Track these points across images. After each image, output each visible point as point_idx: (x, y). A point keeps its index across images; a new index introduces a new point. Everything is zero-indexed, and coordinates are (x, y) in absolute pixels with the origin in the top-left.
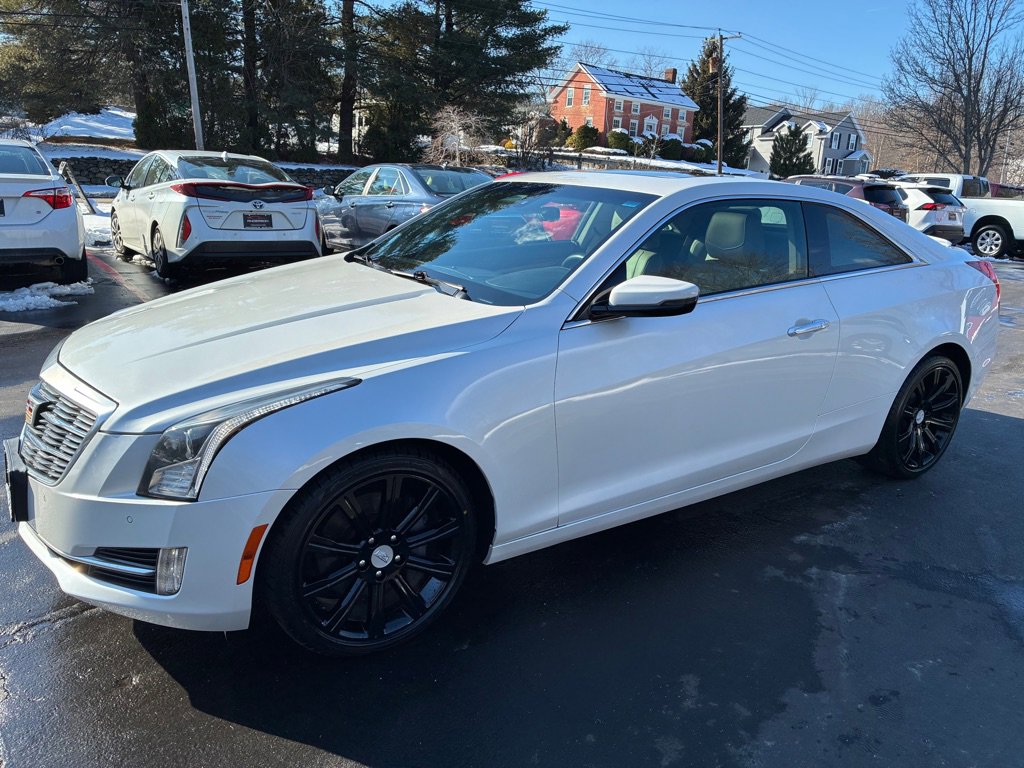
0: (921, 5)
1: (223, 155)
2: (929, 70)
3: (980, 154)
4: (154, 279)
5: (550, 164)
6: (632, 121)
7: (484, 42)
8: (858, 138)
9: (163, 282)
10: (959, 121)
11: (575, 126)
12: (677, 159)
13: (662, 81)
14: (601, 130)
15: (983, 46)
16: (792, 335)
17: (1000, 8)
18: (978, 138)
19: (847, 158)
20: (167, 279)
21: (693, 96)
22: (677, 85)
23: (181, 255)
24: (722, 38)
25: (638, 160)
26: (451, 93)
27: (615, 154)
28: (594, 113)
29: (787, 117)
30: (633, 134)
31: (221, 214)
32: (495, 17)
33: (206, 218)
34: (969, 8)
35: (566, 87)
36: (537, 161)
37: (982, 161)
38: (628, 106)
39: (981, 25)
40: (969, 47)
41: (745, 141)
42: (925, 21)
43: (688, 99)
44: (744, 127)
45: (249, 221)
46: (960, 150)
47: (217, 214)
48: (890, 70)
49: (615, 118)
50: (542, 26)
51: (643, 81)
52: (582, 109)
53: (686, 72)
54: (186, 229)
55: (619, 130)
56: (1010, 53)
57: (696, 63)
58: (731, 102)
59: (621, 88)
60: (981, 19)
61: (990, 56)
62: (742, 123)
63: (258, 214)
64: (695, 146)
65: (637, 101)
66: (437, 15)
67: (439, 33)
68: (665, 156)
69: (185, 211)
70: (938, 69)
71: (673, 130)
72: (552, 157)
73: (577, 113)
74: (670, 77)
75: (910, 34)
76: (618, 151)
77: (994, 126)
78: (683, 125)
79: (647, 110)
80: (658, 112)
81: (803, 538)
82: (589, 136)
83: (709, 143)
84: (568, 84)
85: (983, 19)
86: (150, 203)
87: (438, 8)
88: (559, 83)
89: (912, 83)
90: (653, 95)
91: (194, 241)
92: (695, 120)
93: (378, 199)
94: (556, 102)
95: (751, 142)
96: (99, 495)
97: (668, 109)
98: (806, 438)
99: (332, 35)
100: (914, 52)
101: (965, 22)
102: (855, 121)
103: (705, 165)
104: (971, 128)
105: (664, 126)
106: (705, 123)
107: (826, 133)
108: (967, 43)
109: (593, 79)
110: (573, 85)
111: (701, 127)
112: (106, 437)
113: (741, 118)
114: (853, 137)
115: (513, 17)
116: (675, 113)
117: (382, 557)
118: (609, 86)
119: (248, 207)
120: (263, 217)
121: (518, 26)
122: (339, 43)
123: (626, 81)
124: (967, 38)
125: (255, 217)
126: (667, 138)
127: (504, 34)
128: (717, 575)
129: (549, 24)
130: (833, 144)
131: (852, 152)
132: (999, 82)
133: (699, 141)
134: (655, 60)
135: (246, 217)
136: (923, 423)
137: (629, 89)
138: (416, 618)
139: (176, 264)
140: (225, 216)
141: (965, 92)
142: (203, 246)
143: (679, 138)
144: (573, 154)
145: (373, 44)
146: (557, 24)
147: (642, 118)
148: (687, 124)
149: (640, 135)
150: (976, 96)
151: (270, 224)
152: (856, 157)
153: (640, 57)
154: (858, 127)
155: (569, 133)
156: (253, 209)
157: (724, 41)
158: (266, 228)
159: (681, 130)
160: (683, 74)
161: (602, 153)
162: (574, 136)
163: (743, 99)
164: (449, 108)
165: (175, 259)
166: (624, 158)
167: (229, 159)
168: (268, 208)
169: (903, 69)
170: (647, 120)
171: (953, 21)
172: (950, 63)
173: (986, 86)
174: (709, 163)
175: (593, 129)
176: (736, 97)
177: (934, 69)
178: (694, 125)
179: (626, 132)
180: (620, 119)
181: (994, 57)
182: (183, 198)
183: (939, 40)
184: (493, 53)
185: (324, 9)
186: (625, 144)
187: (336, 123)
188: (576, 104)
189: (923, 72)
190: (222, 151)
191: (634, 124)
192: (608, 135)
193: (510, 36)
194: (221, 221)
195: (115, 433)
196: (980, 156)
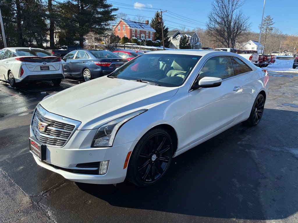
0: (215, 2)
1: (30, 48)
2: (218, 20)
3: (232, 42)
4: (9, 88)
5: (116, 48)
6: (137, 35)
7: (94, 13)
8: (198, 39)
9: (14, 89)
10: (226, 34)
11: (121, 37)
12: (151, 46)
13: (145, 24)
14: (129, 38)
15: (231, 13)
16: (234, 91)
17: (235, 3)
18: (231, 38)
19: (196, 44)
20: (15, 88)
21: (153, 28)
22: (149, 25)
23: (21, 80)
24: (161, 12)
25: (141, 46)
26: (84, 28)
27: (134, 45)
28: (126, 33)
29: (179, 33)
30: (138, 39)
31: (33, 67)
32: (96, 6)
33: (29, 68)
34: (227, 3)
35: (118, 26)
36: (112, 47)
37: (232, 44)
38: (136, 31)
39: (230, 8)
40: (227, 14)
41: (169, 40)
42: (216, 7)
43: (152, 28)
44: (168, 36)
45: (42, 68)
46: (226, 42)
47: (32, 67)
48: (208, 20)
49: (133, 35)
50: (111, 8)
51: (140, 24)
52: (123, 32)
53: (151, 21)
54: (22, 72)
55: (134, 38)
56: (238, 15)
57: (153, 19)
58: (164, 29)
59: (134, 26)
60: (230, 6)
61: (233, 16)
62: (167, 35)
63: (45, 66)
64: (156, 42)
65: (138, 30)
66: (78, 4)
67: (79, 10)
68: (147, 45)
69: (21, 66)
70: (220, 20)
71: (149, 38)
72: (116, 46)
73: (122, 33)
74: (147, 23)
75: (212, 10)
76: (134, 44)
77: (235, 35)
78: (152, 36)
79: (141, 32)
80: (144, 32)
81: (239, 143)
82: (126, 40)
83: (160, 41)
84: (118, 25)
85: (231, 6)
86: (7, 65)
87: (78, 2)
88: (116, 25)
89: (213, 24)
90: (143, 28)
91: (25, 75)
92: (155, 35)
93: (77, 60)
94: (115, 30)
95: (170, 40)
96: (79, 148)
97: (147, 31)
98: (236, 118)
99: (46, 10)
100: (213, 15)
101: (226, 7)
102: (197, 34)
103: (159, 47)
104: (229, 35)
105: (146, 36)
106: (158, 35)
107: (190, 38)
108: (227, 12)
109: (125, 23)
110: (119, 25)
111: (156, 37)
112: (80, 131)
113: (167, 34)
114: (197, 39)
115: (102, 5)
116: (149, 33)
117: (154, 157)
118: (130, 25)
119: (42, 64)
120: (46, 67)
121: (103, 8)
122: (47, 13)
123: (135, 24)
124: (227, 11)
125: (44, 67)
126: (148, 40)
127: (99, 10)
128: (225, 154)
129: (112, 8)
130: (192, 41)
131: (197, 43)
132: (236, 23)
133: (157, 40)
134: (141, 18)
135: (41, 67)
136: (257, 111)
137: (136, 26)
138: (161, 174)
139: (19, 83)
140: (34, 67)
141: (227, 26)
142: (28, 77)
143: (151, 40)
144: (121, 45)
145: (59, 13)
146: (115, 8)
147: (140, 34)
148: (153, 36)
149: (140, 39)
150: (230, 27)
151: (49, 69)
152: (198, 44)
153: (136, 17)
154: (198, 36)
155: (120, 39)
156: (43, 64)
157: (162, 13)
158: (48, 70)
159: (152, 38)
160: (150, 22)
161: (130, 45)
162: (121, 40)
163: (167, 29)
164: (91, 33)
165: (19, 81)
166: (136, 46)
167: (32, 50)
168: (48, 64)
169: (211, 19)
170: (142, 35)
171: (223, 7)
172: (223, 19)
173: (232, 24)
174: (160, 46)
175: (126, 38)
176: (165, 28)
177: (219, 20)
178: (155, 36)
179: (136, 38)
180: (134, 35)
181: (234, 17)
182: (20, 62)
183: (220, 12)
184: (97, 16)
185: (42, 3)
186: (136, 41)
187: (48, 38)
188: (121, 31)
189: (216, 21)
190: (29, 47)
191: (138, 36)
192: (131, 39)
193: (101, 11)
194: (33, 69)
195: (82, 130)
196: (232, 43)
